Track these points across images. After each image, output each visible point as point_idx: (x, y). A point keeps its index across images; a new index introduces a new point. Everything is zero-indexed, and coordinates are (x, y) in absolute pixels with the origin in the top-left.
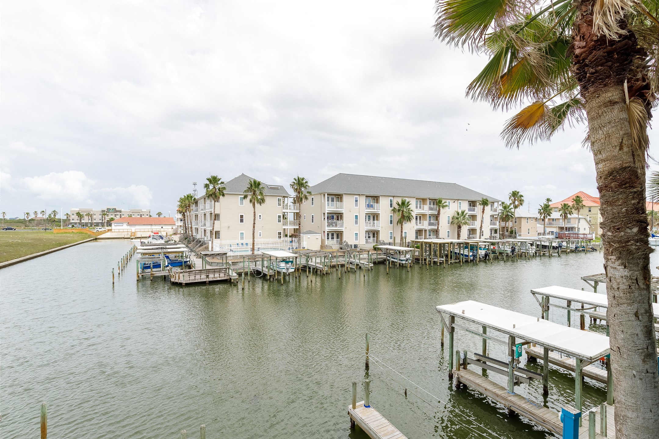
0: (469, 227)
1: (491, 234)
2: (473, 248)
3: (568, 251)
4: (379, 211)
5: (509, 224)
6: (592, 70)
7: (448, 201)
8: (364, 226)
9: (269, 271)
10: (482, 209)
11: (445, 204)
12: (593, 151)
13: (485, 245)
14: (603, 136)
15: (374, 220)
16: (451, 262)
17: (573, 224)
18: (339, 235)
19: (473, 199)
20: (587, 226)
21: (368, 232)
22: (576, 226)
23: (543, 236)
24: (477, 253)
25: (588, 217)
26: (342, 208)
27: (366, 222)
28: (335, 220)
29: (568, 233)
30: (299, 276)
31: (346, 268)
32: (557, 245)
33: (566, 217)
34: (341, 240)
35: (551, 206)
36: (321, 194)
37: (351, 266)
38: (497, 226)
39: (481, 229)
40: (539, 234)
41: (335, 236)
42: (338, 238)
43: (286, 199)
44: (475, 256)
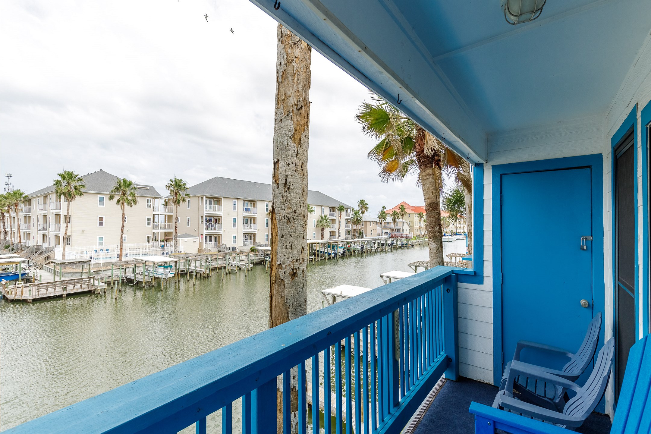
0: (330, 229)
1: (346, 235)
2: (334, 247)
3: (398, 247)
4: (256, 214)
5: (358, 227)
6: (422, 160)
7: (314, 207)
8: (242, 229)
9: (144, 277)
10: (339, 214)
11: (311, 209)
12: (424, 194)
13: (343, 244)
14: (427, 188)
15: (251, 223)
16: (318, 259)
17: (400, 226)
18: (217, 238)
19: (333, 206)
20: (408, 228)
21: (245, 234)
22: (402, 228)
23: (381, 236)
24: (337, 251)
25: (409, 221)
26: (220, 211)
27: (243, 225)
28: (213, 223)
29: (396, 233)
30: (179, 281)
31: (227, 270)
32: (390, 243)
33: (395, 221)
34: (219, 243)
35: (386, 213)
36: (198, 197)
37: (231, 268)
38: (350, 229)
39: (339, 231)
40: (379, 235)
41: (213, 239)
42: (215, 241)
43: (157, 200)
44: (336, 253)
